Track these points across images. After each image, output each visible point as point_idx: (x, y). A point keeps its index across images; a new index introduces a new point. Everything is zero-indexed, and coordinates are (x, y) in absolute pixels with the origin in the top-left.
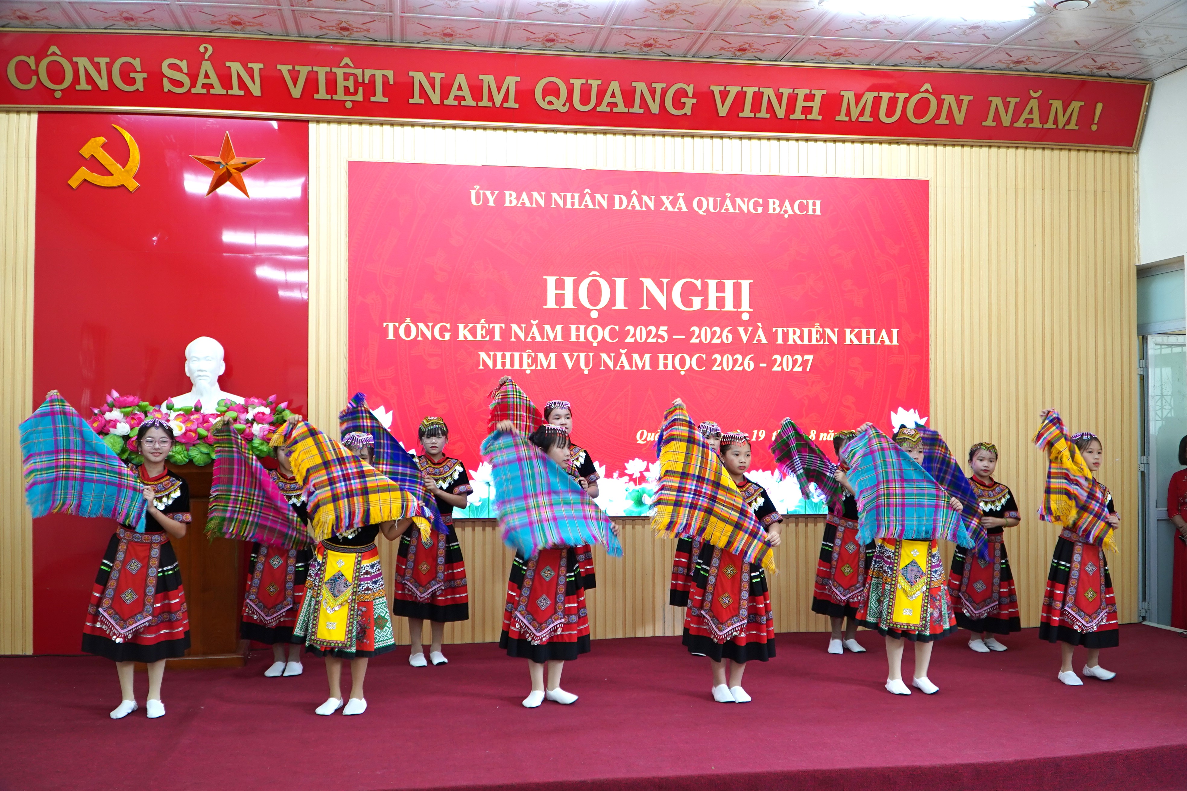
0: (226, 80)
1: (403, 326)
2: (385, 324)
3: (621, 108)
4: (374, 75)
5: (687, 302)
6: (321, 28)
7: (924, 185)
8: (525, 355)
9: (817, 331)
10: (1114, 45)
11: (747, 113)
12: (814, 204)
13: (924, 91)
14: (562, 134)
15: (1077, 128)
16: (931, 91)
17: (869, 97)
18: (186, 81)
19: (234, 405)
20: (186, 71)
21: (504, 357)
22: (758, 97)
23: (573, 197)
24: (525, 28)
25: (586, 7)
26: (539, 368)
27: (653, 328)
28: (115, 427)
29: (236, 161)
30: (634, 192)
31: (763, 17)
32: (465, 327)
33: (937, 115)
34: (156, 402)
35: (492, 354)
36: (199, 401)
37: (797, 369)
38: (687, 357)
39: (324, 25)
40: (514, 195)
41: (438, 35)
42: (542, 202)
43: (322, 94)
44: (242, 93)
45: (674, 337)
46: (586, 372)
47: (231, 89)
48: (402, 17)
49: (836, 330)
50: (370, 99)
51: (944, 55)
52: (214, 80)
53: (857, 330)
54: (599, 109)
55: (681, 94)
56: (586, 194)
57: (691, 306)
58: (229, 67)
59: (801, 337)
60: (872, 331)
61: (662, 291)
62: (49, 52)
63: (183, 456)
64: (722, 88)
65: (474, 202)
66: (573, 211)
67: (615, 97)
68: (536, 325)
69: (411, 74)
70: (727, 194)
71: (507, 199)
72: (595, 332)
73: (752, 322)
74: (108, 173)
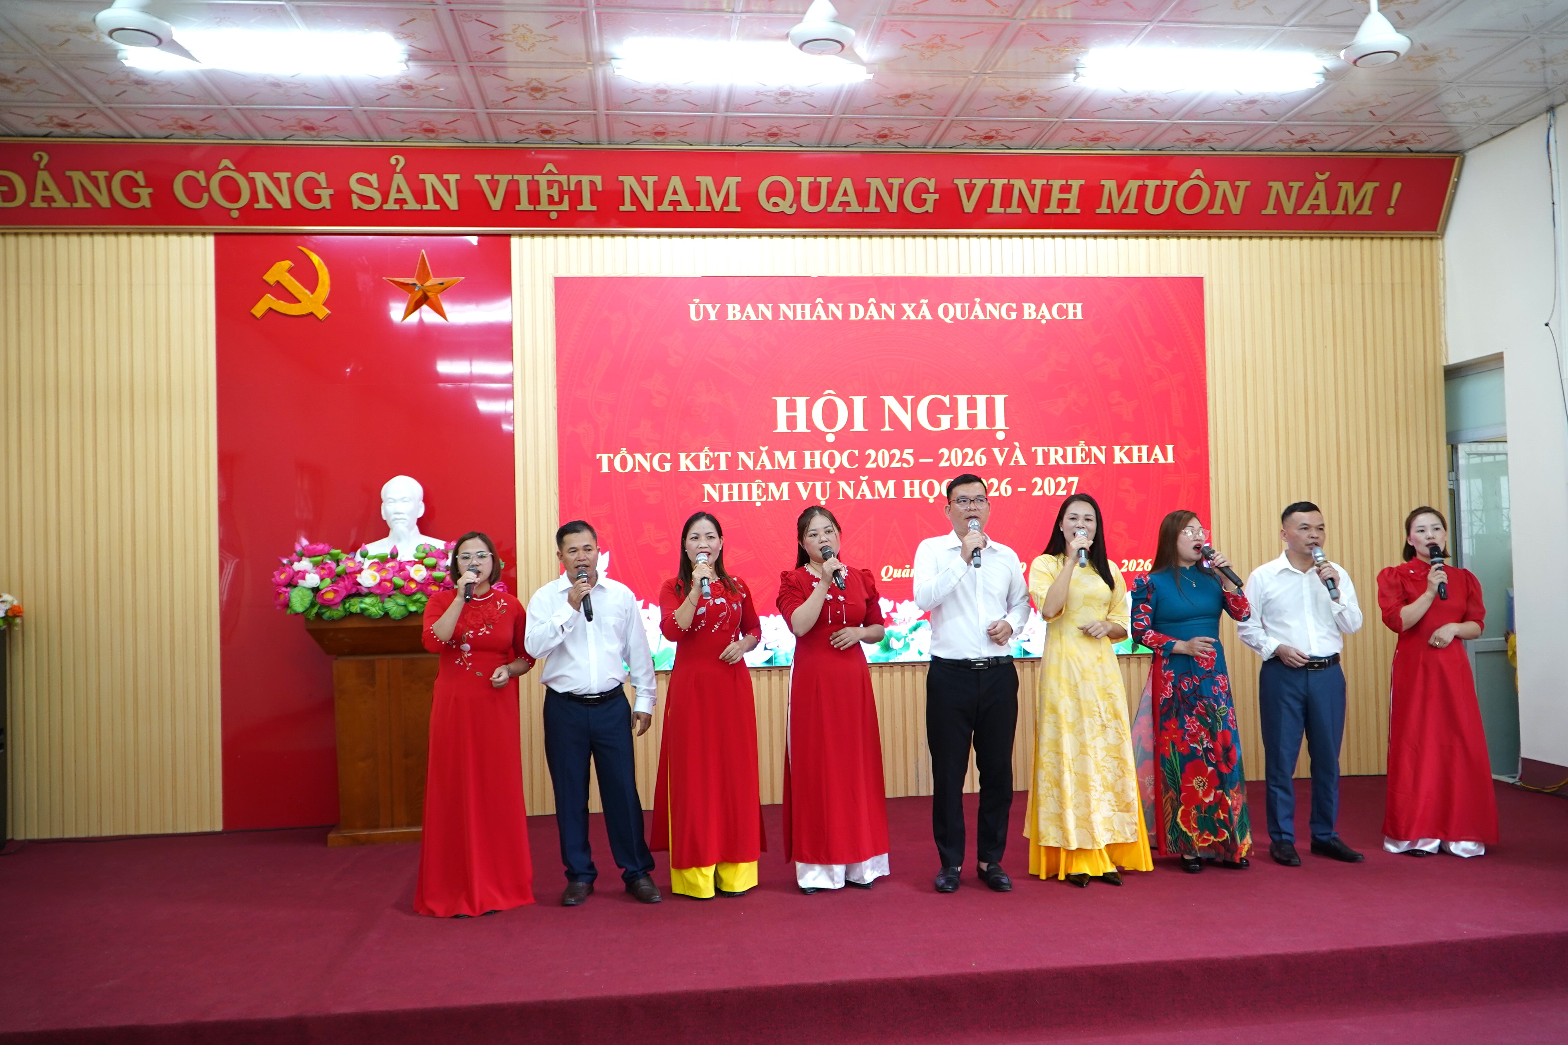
0: (420, 196)
1: (618, 458)
2: (598, 456)
3: (855, 208)
4: (580, 181)
5: (935, 422)
6: (520, 132)
7: (1197, 283)
8: (754, 486)
9: (1082, 450)
11: (996, 208)
12: (1075, 308)
13: (1195, 178)
14: (790, 239)
15: (1371, 213)
16: (1202, 177)
17: (1133, 185)
18: (377, 197)
19: (433, 551)
20: (376, 185)
21: (731, 488)
22: (1007, 191)
23: (803, 308)
24: (744, 121)
25: (811, 95)
26: (770, 499)
27: (897, 452)
28: (303, 578)
30: (872, 300)
31: (1011, 99)
32: (687, 457)
33: (1211, 205)
34: (350, 549)
35: (717, 485)
36: (395, 548)
37: (1060, 492)
38: (936, 483)
39: (523, 128)
40: (738, 307)
41: (648, 133)
42: (769, 315)
43: (524, 205)
44: (437, 207)
45: (921, 460)
47: (426, 203)
48: (607, 115)
50: (576, 208)
51: (1216, 136)
52: (407, 194)
53: (1126, 447)
54: (830, 209)
55: (921, 189)
56: (816, 305)
57: (939, 425)
58: (423, 180)
59: (1064, 457)
60: (1144, 448)
61: (906, 410)
62: (221, 167)
63: (377, 608)
64: (967, 181)
65: (693, 316)
66: (803, 323)
67: (847, 196)
68: (766, 451)
69: (621, 178)
70: (976, 299)
71: (731, 312)
72: (832, 458)
73: (1008, 442)
74: (295, 300)
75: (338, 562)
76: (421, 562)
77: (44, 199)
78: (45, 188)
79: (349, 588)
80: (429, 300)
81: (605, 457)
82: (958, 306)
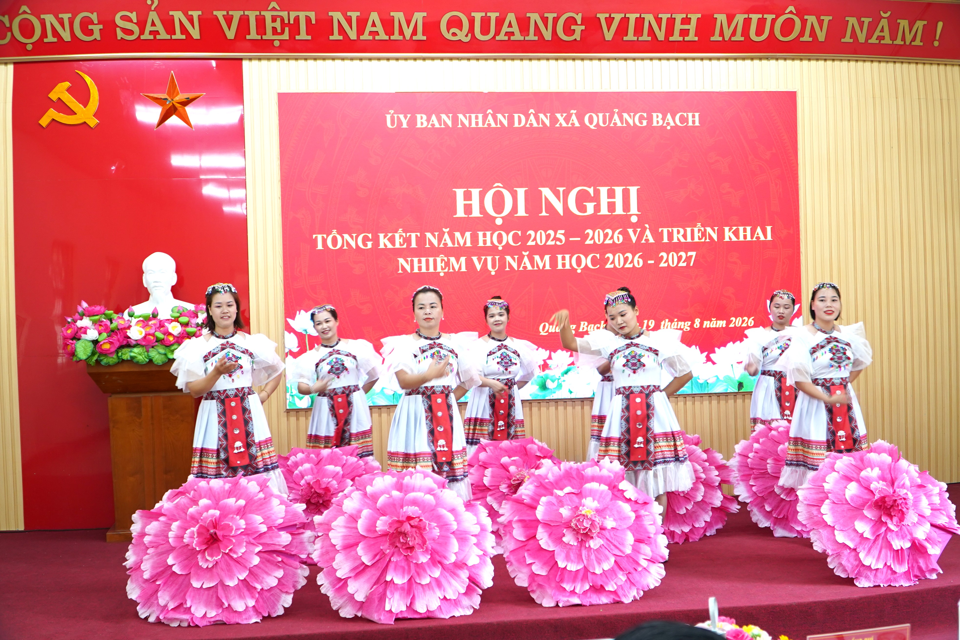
0: (170, 27)
1: (330, 237)
2: (314, 236)
3: (518, 37)
4: (298, 16)
5: (581, 208)
7: (791, 96)
8: (439, 260)
9: (699, 230)
11: (630, 36)
12: (694, 116)
13: (789, 13)
14: (466, 62)
15: (921, 44)
16: (795, 12)
17: (740, 18)
18: (136, 29)
19: (186, 311)
20: (135, 21)
21: (420, 262)
22: (640, 22)
23: (477, 118)
26: (451, 270)
27: (551, 232)
28: (85, 333)
29: (181, 97)
30: (532, 111)
32: (385, 237)
33: (802, 33)
34: (119, 310)
35: (409, 259)
36: (156, 309)
37: (681, 264)
38: (582, 257)
40: (425, 117)
42: (450, 123)
44: (184, 37)
45: (571, 239)
46: (493, 273)
47: (175, 34)
49: (716, 228)
50: (295, 37)
52: (159, 27)
53: (734, 228)
54: (498, 38)
55: (570, 22)
56: (487, 115)
57: (585, 212)
58: (173, 16)
59: (685, 236)
60: (749, 228)
61: (559, 199)
62: (21, 12)
63: (143, 356)
64: (607, 15)
65: (389, 125)
66: (477, 129)
67: (512, 27)
68: (448, 232)
69: (331, 14)
70: (615, 110)
71: (419, 121)
72: (500, 237)
73: (640, 224)
74: (71, 112)
75: (111, 321)
76: (176, 320)
79: (121, 341)
80: (177, 111)
81: (320, 237)
82: (601, 115)
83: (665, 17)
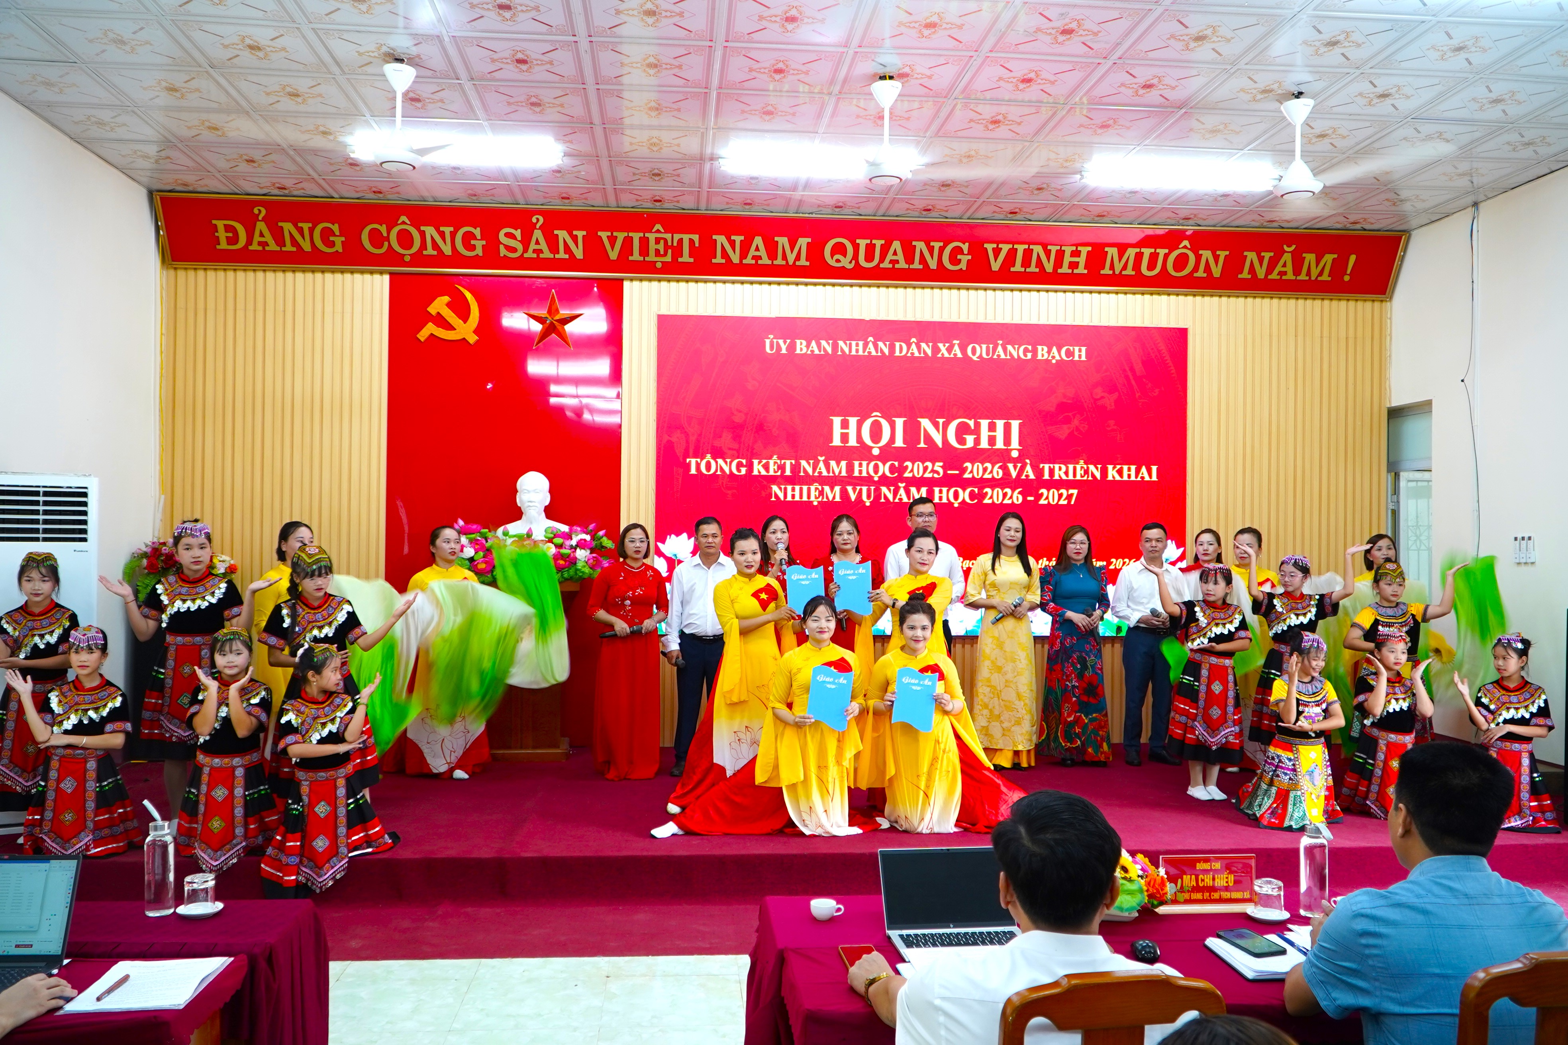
0: (553, 246)
1: (704, 462)
2: (688, 460)
3: (902, 265)
4: (682, 239)
5: (961, 441)
6: (638, 201)
7: (1182, 333)
8: (813, 488)
9: (1082, 468)
10: (1364, 204)
11: (1018, 268)
12: (1080, 351)
13: (1183, 248)
14: (848, 288)
15: (1329, 279)
16: (1189, 247)
17: (1131, 252)
18: (520, 247)
19: (559, 533)
20: (519, 238)
21: (793, 490)
22: (1028, 253)
23: (857, 345)
24: (817, 198)
26: (825, 500)
27: (929, 464)
29: (561, 316)
30: (914, 340)
31: (1031, 188)
32: (759, 463)
33: (1196, 269)
35: (783, 487)
36: (530, 530)
37: (1063, 502)
38: (960, 490)
39: (640, 199)
40: (804, 343)
41: (739, 204)
42: (829, 350)
43: (636, 256)
44: (567, 256)
45: (949, 472)
46: (868, 504)
47: (558, 253)
48: (708, 191)
50: (677, 260)
51: (1200, 216)
52: (543, 246)
53: (1118, 467)
54: (882, 266)
55: (958, 251)
56: (868, 343)
57: (965, 444)
58: (557, 235)
59: (1066, 473)
60: (1133, 468)
61: (938, 431)
62: (399, 222)
64: (995, 246)
65: (768, 350)
66: (857, 357)
67: (896, 255)
68: (823, 461)
69: (714, 237)
70: (999, 342)
71: (798, 347)
72: (876, 466)
73: (1021, 459)
74: (450, 327)
75: (486, 539)
76: (550, 541)
77: (260, 243)
78: (262, 235)
80: (556, 331)
81: (693, 462)
82: (984, 346)
83: (1054, 249)
